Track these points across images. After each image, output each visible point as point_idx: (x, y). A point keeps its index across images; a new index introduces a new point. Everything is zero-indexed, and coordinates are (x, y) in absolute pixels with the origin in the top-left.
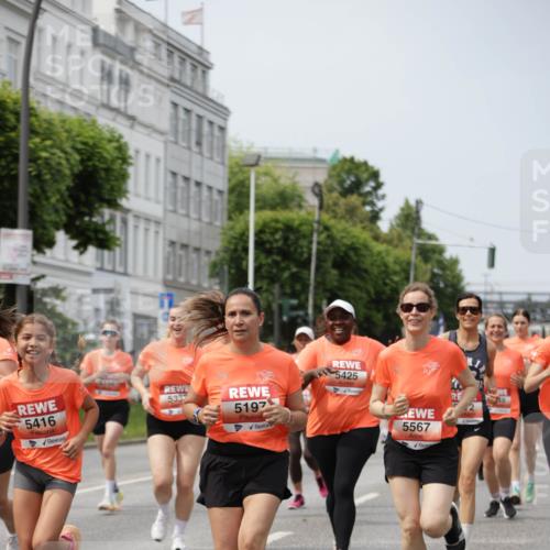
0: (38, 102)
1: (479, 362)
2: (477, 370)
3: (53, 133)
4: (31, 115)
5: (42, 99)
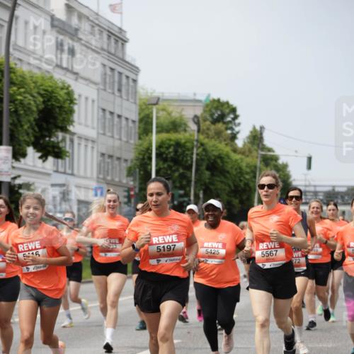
0: (16, 64)
3: (26, 84)
4: (11, 72)
5: (18, 62)
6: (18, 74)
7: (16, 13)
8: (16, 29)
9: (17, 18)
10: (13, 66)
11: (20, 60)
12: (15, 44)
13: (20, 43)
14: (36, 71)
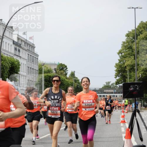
0: (3, 55)
1: (59, 97)
2: (58, 100)
3: (6, 60)
4: (2, 57)
5: (4, 54)
6: (4, 57)
7: (3, 40)
8: (3, 45)
9: (3, 41)
10: (2, 55)
11: (5, 53)
12: (3, 49)
13: (4, 48)
14: (9, 56)
